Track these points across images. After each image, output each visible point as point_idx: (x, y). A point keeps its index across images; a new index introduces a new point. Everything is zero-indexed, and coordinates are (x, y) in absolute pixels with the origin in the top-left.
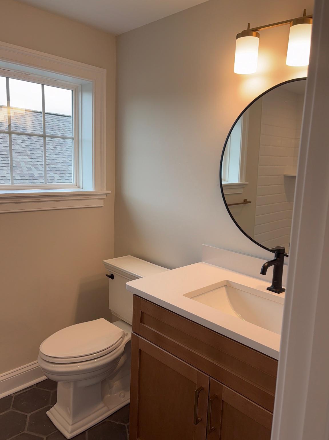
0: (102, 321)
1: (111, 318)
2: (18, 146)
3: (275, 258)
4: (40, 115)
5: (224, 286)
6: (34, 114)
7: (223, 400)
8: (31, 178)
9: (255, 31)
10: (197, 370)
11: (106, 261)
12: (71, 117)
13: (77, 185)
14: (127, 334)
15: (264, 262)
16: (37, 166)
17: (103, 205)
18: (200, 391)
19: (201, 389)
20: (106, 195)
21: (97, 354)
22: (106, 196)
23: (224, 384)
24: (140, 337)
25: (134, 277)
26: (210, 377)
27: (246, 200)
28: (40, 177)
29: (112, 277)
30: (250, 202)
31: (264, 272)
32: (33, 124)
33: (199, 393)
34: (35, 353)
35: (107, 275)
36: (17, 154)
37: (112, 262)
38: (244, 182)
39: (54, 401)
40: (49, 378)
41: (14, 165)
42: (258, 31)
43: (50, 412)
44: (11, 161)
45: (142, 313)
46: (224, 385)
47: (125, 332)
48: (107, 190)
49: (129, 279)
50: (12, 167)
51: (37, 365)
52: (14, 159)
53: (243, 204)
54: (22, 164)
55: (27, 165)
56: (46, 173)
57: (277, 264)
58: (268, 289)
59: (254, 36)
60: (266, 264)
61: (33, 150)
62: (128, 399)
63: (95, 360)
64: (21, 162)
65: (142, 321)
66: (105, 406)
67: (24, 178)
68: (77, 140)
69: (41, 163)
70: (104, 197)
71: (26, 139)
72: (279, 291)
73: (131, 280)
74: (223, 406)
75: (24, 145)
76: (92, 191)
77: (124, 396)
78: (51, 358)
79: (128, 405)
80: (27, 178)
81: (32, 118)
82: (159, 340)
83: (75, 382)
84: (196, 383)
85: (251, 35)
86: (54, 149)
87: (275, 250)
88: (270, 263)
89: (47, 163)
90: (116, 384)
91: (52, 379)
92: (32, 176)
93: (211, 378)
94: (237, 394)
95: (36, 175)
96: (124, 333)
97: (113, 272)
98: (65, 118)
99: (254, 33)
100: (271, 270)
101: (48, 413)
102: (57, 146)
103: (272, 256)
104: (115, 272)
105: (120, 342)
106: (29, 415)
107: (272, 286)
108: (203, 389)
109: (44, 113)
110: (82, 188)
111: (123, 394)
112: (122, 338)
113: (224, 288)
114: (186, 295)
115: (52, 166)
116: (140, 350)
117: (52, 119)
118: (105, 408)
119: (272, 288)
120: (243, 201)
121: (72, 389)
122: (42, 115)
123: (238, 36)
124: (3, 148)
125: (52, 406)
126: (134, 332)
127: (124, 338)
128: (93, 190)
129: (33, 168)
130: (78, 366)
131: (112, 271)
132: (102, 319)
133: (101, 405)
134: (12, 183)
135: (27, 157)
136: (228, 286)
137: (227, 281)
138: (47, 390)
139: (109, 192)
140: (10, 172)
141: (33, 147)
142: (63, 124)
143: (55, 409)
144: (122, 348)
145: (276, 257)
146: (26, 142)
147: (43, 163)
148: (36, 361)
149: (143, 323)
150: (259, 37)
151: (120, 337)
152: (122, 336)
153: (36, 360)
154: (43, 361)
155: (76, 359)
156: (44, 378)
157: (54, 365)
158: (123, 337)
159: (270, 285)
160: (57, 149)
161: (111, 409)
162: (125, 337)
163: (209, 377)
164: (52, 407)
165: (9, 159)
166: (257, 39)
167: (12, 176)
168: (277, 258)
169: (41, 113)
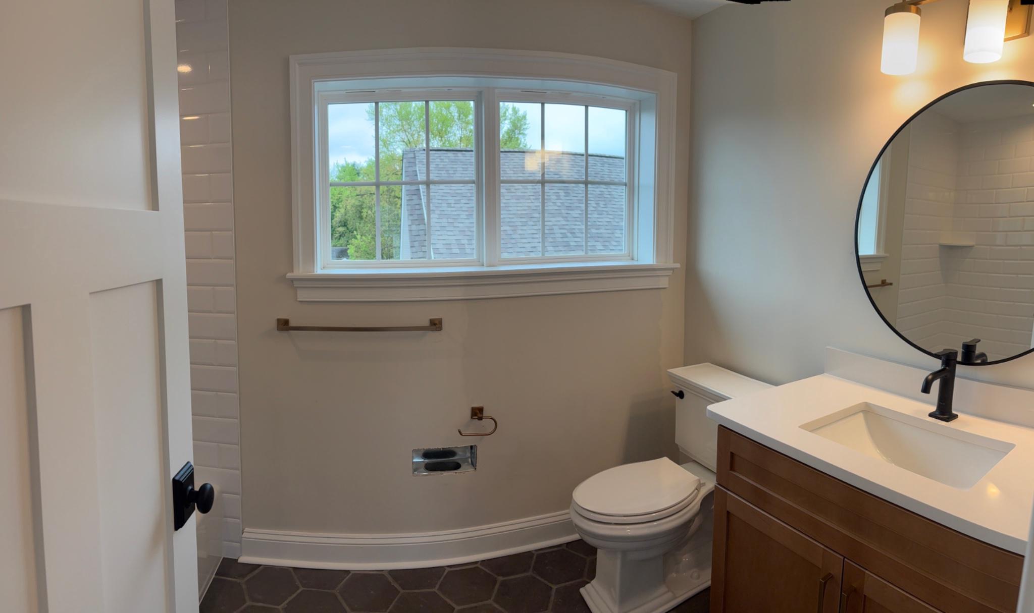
0: (665, 462)
1: (679, 457)
2: (551, 204)
3: (942, 366)
4: (580, 159)
5: (862, 411)
6: (573, 157)
7: (866, 594)
8: (566, 248)
9: (915, 5)
10: (822, 546)
11: (670, 370)
12: (623, 158)
13: (629, 256)
14: (704, 484)
15: (926, 374)
16: (574, 231)
17: (667, 286)
18: (827, 581)
19: (829, 577)
20: (673, 269)
21: (657, 514)
22: (673, 271)
23: (867, 570)
24: (728, 492)
25: (718, 398)
26: (845, 557)
27: (885, 280)
28: (578, 247)
29: (681, 395)
30: (891, 284)
31: (926, 389)
32: (571, 171)
33: (825, 583)
34: (566, 500)
35: (673, 392)
36: (550, 215)
37: (681, 372)
38: (882, 254)
39: (592, 575)
40: (584, 539)
41: (546, 231)
42: (919, 4)
43: (585, 589)
44: (543, 225)
45: (732, 454)
46: (867, 572)
47: (701, 480)
48: (674, 262)
49: (711, 400)
50: (543, 234)
51: (567, 517)
52: (546, 223)
53: (880, 287)
54: (556, 230)
55: (561, 230)
56: (587, 242)
57: (946, 376)
58: (931, 415)
59: (913, 13)
60: (930, 377)
61: (570, 208)
62: (709, 580)
63: (655, 523)
64: (554, 227)
65: (732, 468)
66: (668, 591)
67: (557, 249)
68: (631, 186)
69: (579, 227)
70: (670, 273)
71: (561, 194)
72: (948, 418)
73: (713, 401)
74: (864, 605)
75: (558, 203)
76: (652, 263)
77: (699, 577)
78: (588, 512)
79: (707, 590)
80: (561, 248)
81: (569, 163)
82: (760, 499)
83: (624, 553)
84: (821, 567)
85: (909, 10)
86: (595, 206)
87: (943, 355)
88: (936, 375)
89: (589, 228)
90: (686, 559)
91: (590, 543)
92: (567, 245)
93: (846, 559)
94: (890, 585)
95: (572, 244)
96: (700, 482)
97: (683, 387)
98: (611, 160)
99: (913, 7)
100: (936, 385)
101: (582, 590)
102: (600, 202)
103: (937, 365)
104: (685, 388)
105: (692, 498)
106: (554, 587)
107: (936, 411)
108: (832, 577)
109: (588, 155)
110: (637, 260)
111: (696, 574)
112: (696, 491)
113: (861, 414)
114: (804, 427)
115: (594, 231)
116: (728, 513)
117: (594, 162)
118: (670, 595)
119: (937, 413)
120: (880, 283)
121: (619, 562)
122: (584, 158)
123: (888, 12)
124: (535, 208)
125: (588, 580)
126: (719, 484)
127: (700, 489)
128: (654, 262)
129: (569, 235)
130: (628, 529)
131: (681, 387)
132: (665, 460)
133: (663, 589)
134: (543, 255)
135: (562, 219)
136: (867, 410)
137: (867, 404)
138: (581, 555)
139: (678, 265)
140: (540, 240)
141: (569, 205)
142: (609, 168)
143: (592, 586)
144: (696, 505)
145: (944, 366)
146: (562, 197)
147: (583, 227)
148: (567, 511)
149: (734, 471)
150: (920, 15)
151: (693, 488)
152: (697, 486)
153: (567, 509)
154: (578, 516)
155: (625, 518)
156: (575, 537)
157: (592, 524)
158: (698, 489)
159: (933, 409)
160: (599, 206)
161: (679, 597)
162: (702, 488)
163: (842, 558)
164: (588, 583)
165: (541, 223)
166: (917, 17)
167: (544, 247)
168: (946, 366)
169: (583, 155)
